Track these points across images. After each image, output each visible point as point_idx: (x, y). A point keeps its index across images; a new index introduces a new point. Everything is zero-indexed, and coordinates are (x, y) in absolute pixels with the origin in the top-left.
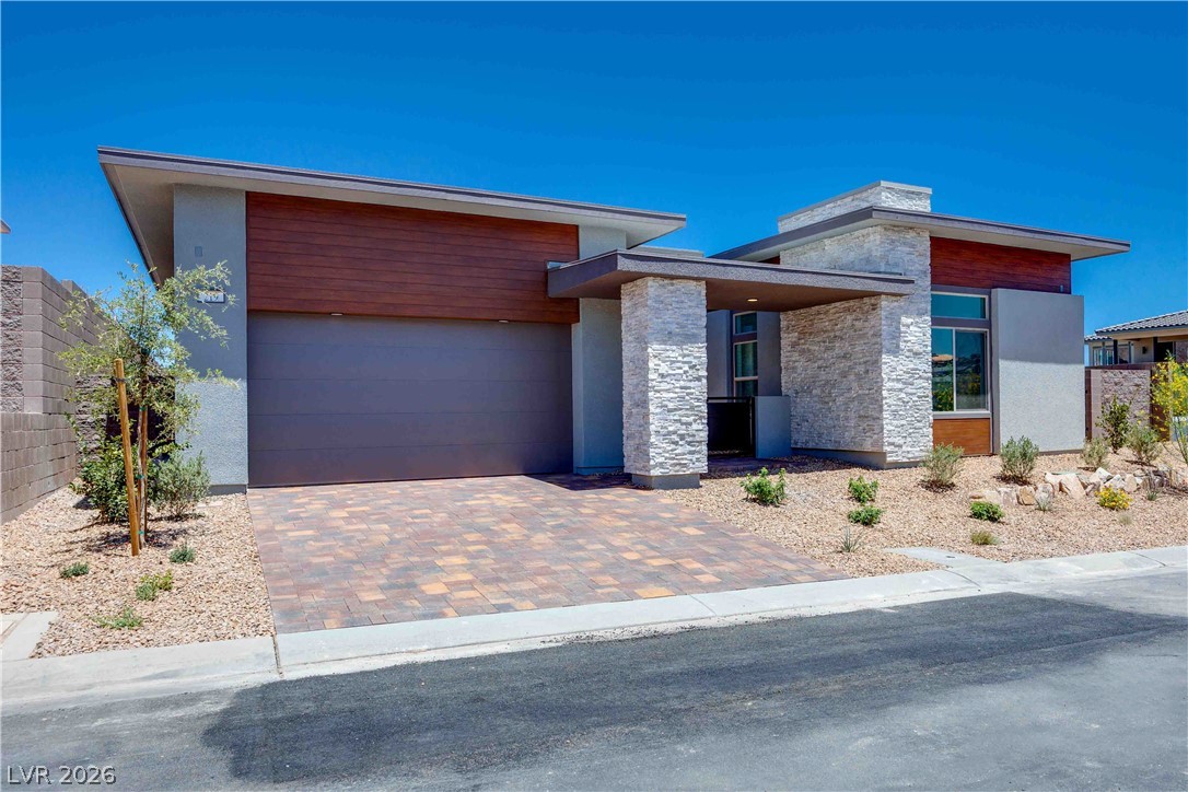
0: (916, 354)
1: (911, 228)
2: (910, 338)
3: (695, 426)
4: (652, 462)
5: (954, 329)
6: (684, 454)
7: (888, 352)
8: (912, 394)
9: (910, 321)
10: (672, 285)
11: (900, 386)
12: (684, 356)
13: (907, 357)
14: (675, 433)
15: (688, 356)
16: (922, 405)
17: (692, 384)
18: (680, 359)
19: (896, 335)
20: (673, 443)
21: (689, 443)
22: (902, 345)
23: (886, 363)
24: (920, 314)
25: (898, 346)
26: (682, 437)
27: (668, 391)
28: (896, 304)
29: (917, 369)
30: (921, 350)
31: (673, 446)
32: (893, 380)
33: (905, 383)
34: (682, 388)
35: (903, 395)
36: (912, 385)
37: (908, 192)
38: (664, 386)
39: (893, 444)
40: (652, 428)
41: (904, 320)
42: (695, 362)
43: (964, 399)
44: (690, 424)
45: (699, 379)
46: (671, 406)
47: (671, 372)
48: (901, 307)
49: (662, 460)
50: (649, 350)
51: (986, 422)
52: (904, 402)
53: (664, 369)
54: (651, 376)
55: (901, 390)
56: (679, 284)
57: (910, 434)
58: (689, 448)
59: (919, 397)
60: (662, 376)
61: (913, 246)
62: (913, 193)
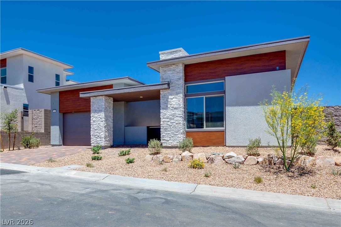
0: (175, 108)
1: (174, 64)
2: (172, 103)
3: (101, 134)
4: (91, 142)
5: (204, 97)
6: (99, 141)
7: (163, 109)
8: (173, 123)
9: (172, 97)
10: (96, 98)
11: (168, 120)
12: (99, 116)
13: (172, 110)
14: (96, 135)
15: (100, 116)
16: (178, 126)
17: (101, 123)
18: (98, 116)
19: (167, 102)
20: (96, 138)
21: (100, 138)
22: (169, 106)
23: (162, 113)
24: (177, 94)
25: (167, 106)
26: (98, 136)
27: (95, 125)
28: (166, 92)
29: (175, 114)
30: (178, 107)
31: (96, 139)
32: (165, 118)
33: (170, 119)
34: (98, 124)
35: (169, 123)
36: (174, 119)
37: (171, 52)
38: (94, 124)
39: (165, 140)
40: (91, 134)
41: (170, 97)
42: (101, 117)
43: (210, 124)
44: (100, 133)
45: (102, 121)
46: (95, 128)
47: (96, 120)
48: (168, 93)
49: (94, 142)
50: (91, 115)
51: (222, 132)
52: (169, 125)
53: (94, 119)
54: (91, 121)
55: (168, 121)
56: (98, 97)
57: (172, 136)
58: (100, 139)
59: (176, 124)
60: (94, 121)
61: (174, 70)
62: (174, 52)
